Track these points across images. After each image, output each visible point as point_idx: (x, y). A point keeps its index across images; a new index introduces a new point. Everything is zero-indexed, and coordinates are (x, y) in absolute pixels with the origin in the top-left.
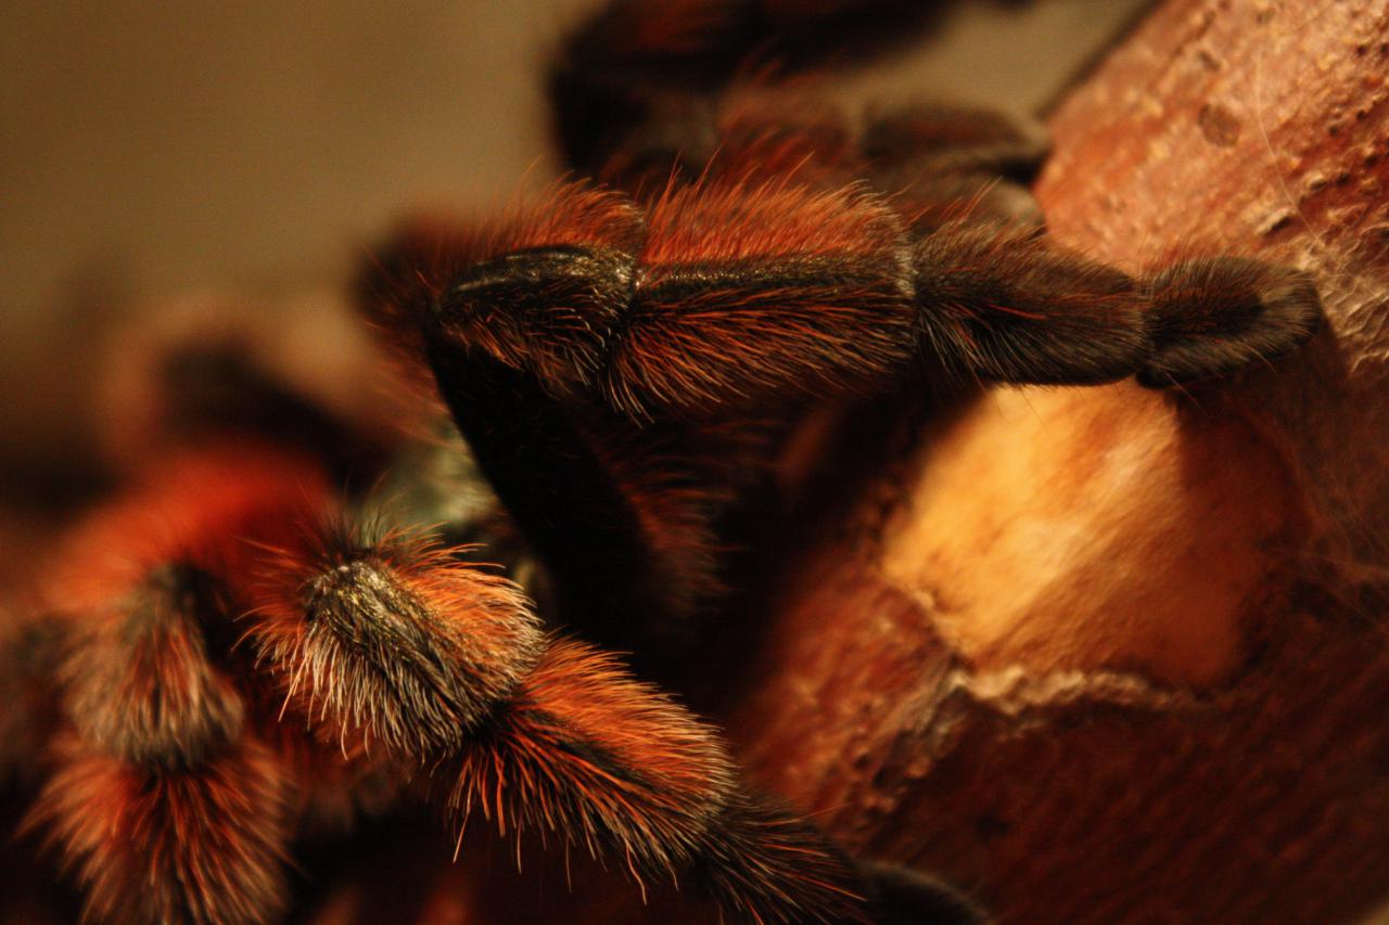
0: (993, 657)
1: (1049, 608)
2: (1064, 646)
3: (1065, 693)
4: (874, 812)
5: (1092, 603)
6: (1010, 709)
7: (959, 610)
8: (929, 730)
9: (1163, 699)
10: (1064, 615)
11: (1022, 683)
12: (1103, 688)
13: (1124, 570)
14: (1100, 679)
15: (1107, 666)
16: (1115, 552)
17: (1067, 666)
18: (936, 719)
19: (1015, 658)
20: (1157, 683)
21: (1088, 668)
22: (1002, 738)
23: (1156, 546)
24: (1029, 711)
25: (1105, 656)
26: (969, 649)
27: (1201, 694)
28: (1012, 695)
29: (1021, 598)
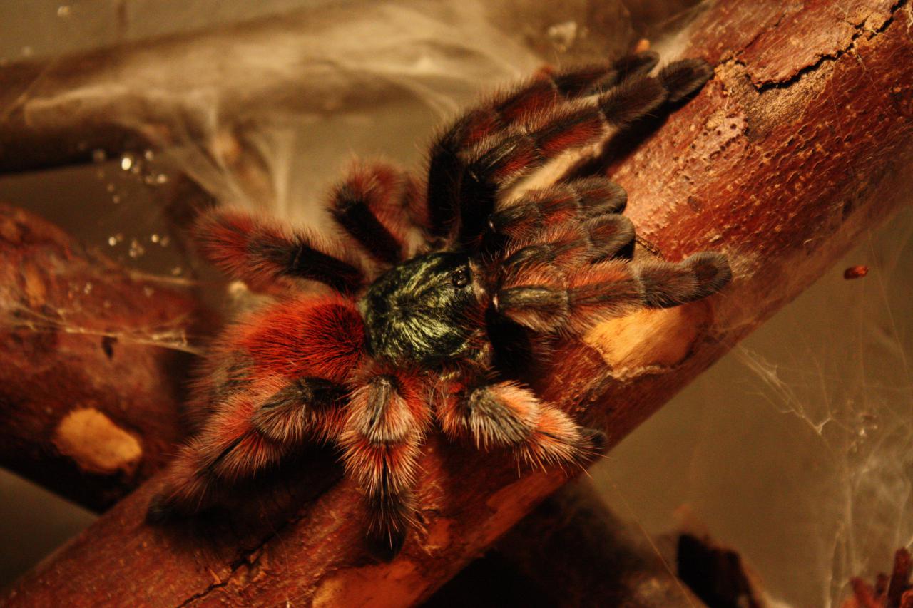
0: (619, 365)
1: (638, 350)
2: (639, 360)
3: (638, 373)
4: (579, 412)
5: (649, 348)
6: (623, 380)
7: (610, 352)
8: (599, 389)
9: (664, 370)
10: (641, 352)
11: (627, 372)
12: (649, 371)
13: (660, 338)
14: (648, 368)
15: (650, 364)
16: (659, 333)
17: (639, 366)
18: (601, 385)
19: (625, 365)
20: (663, 366)
21: (645, 365)
22: (619, 388)
23: (669, 331)
24: (628, 380)
25: (650, 362)
26: (612, 364)
27: (673, 367)
28: (624, 376)
29: (629, 348)
